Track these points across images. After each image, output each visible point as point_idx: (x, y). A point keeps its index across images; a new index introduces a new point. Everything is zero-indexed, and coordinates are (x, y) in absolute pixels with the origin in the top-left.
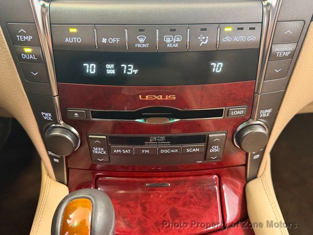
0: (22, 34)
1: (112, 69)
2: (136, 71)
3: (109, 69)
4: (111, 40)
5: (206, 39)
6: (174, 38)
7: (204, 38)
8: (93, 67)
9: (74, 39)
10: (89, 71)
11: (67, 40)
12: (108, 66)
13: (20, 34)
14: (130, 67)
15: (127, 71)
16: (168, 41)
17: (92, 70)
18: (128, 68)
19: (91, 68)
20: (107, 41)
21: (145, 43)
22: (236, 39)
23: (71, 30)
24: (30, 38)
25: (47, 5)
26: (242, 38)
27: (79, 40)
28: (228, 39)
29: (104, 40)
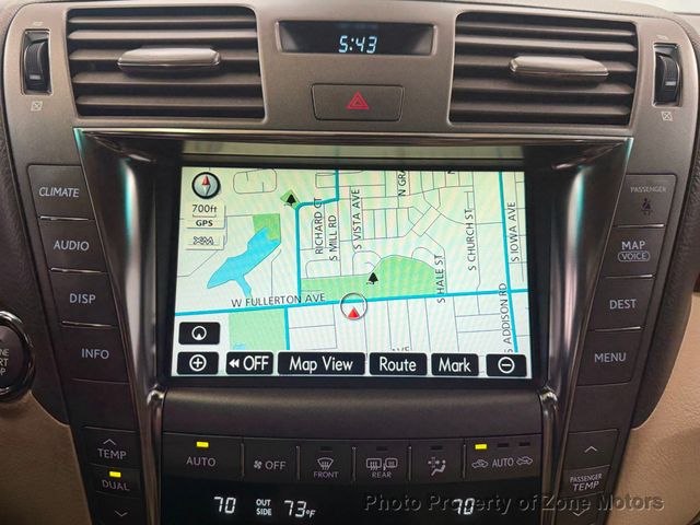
0: (110, 446)
1: (267, 507)
2: (312, 513)
3: (261, 507)
4: (269, 465)
5: (441, 464)
6: (383, 462)
7: (438, 462)
8: (231, 502)
9: (202, 461)
10: (223, 508)
11: (189, 461)
12: (259, 502)
13: (104, 447)
14: (302, 506)
15: (295, 511)
16: (374, 467)
17: (230, 509)
18: (296, 506)
19: (227, 505)
20: (263, 466)
21: (331, 470)
22: (495, 463)
23: (200, 444)
24: (123, 454)
25: (162, 396)
26: (507, 461)
27: (212, 462)
28: (481, 463)
29: (258, 465)
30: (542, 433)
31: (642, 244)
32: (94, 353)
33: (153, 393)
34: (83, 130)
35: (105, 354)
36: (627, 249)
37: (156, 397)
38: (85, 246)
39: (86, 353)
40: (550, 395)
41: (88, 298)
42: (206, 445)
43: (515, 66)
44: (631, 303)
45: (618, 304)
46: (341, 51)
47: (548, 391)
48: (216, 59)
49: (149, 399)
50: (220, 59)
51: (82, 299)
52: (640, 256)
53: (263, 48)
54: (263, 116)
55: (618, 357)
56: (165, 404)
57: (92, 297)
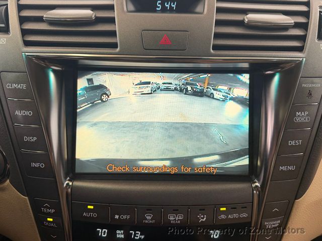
0: (46, 207)
1: (121, 234)
2: (143, 237)
3: (119, 234)
4: (122, 217)
5: (204, 217)
6: (176, 216)
7: (202, 216)
8: (105, 232)
9: (90, 215)
10: (101, 234)
11: (85, 214)
12: (118, 232)
13: (44, 207)
14: (138, 234)
15: (135, 236)
16: (172, 218)
17: (104, 234)
18: (135, 234)
19: (103, 233)
20: (119, 217)
21: (151, 220)
22: (229, 217)
23: (89, 207)
24: (53, 211)
25: (71, 184)
26: (236, 215)
27: (95, 215)
28: (223, 216)
29: (117, 217)
30: (253, 202)
31: (307, 113)
32: (37, 165)
33: (67, 182)
34: (26, 54)
35: (42, 165)
36: (299, 116)
37: (68, 184)
38: (30, 113)
39: (33, 165)
40: (257, 184)
41: (33, 139)
42: (92, 207)
43: (246, 20)
44: (299, 142)
45: (293, 143)
46: (157, 9)
47: (256, 182)
48: (93, 16)
49: (65, 185)
50: (95, 16)
51: (30, 139)
52: (305, 119)
53: (117, 10)
54: (117, 47)
55: (290, 168)
56: (72, 187)
57: (35, 139)
